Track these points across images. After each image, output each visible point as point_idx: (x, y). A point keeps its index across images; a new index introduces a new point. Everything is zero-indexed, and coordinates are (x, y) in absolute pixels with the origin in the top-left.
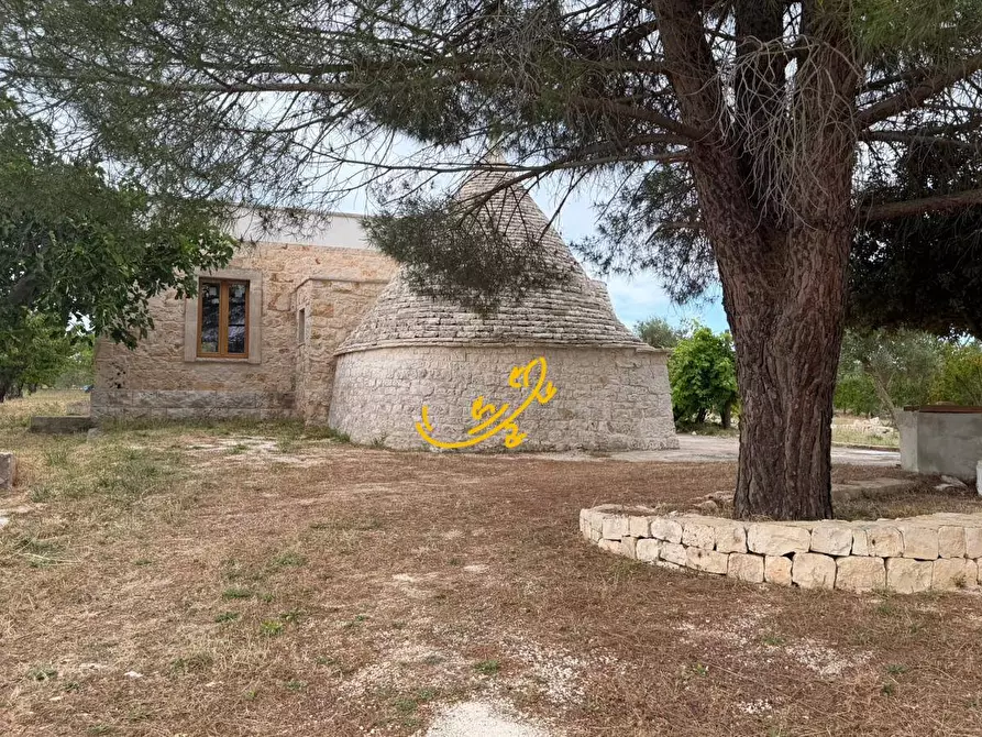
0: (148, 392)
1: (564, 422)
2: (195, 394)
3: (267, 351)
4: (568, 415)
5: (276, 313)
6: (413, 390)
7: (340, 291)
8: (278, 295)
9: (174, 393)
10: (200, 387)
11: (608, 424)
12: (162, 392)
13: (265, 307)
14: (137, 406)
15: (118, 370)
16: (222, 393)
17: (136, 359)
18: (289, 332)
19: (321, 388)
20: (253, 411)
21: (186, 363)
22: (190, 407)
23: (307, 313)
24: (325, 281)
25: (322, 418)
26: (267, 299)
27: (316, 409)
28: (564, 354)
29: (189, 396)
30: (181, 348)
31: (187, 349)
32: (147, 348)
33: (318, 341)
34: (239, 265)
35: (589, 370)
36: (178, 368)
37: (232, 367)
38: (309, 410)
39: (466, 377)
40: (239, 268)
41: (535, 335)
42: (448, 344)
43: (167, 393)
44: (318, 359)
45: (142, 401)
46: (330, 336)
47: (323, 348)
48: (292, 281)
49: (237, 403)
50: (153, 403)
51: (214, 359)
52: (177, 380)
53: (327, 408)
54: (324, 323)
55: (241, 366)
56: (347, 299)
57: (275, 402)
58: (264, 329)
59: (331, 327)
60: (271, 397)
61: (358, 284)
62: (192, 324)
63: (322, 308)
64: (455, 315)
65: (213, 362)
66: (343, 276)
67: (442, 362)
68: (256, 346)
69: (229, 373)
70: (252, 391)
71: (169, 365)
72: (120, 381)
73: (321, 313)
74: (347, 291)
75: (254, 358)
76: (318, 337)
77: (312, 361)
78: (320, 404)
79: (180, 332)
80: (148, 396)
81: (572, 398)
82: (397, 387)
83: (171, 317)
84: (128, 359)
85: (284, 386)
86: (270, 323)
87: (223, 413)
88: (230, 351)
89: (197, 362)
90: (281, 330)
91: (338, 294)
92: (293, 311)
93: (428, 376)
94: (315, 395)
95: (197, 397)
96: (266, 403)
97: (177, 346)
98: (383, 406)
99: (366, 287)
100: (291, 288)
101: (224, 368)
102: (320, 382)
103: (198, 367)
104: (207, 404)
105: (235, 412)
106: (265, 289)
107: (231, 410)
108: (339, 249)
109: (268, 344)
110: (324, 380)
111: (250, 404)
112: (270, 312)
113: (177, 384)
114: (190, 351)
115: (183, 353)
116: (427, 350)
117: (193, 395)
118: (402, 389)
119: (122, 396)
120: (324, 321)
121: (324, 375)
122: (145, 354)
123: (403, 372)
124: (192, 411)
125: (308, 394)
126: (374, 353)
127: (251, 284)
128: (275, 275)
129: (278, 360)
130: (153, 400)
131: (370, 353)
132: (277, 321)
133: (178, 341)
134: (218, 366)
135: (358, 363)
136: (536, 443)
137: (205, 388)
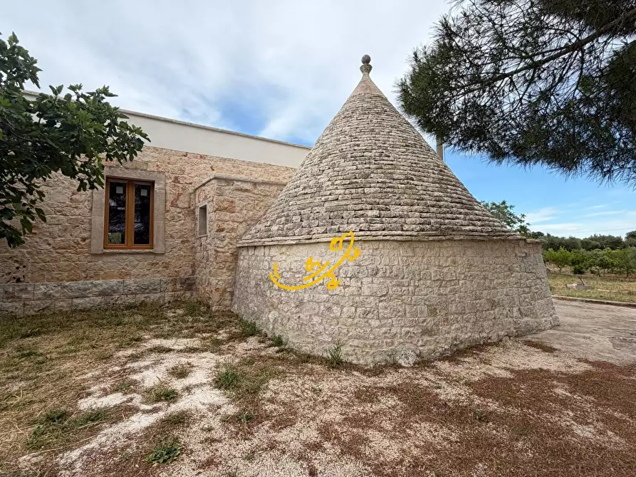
0: (52, 284)
1: (492, 312)
2: (102, 284)
3: (170, 242)
4: (494, 304)
5: (178, 210)
6: (366, 291)
7: (241, 190)
8: (179, 195)
9: (81, 284)
10: (106, 276)
11: (519, 309)
12: (67, 284)
13: (169, 204)
14: (39, 299)
15: (17, 265)
16: (130, 281)
17: (39, 253)
18: (189, 225)
19: (225, 276)
20: (158, 295)
21: (94, 255)
22: (97, 296)
23: (209, 209)
24: (229, 181)
25: (227, 302)
26: (170, 198)
27: (222, 295)
28: (484, 246)
29: (95, 286)
30: (87, 241)
31: (94, 242)
32: (51, 241)
33: (223, 234)
34: (145, 167)
35: (500, 260)
36: (84, 260)
37: (139, 257)
38: (216, 297)
39: (416, 273)
40: (145, 170)
41: (464, 228)
42: (399, 238)
43: (73, 284)
44: (223, 250)
45: (45, 294)
46: (233, 230)
47: (227, 240)
48: (191, 183)
49: (143, 290)
50: (57, 295)
51: (121, 251)
52: (84, 272)
53: (232, 294)
54: (227, 218)
55: (146, 256)
56: (247, 197)
57: (178, 286)
58: (167, 223)
59: (233, 221)
60: (174, 281)
61: (255, 184)
62: (100, 220)
63: (226, 204)
64: (392, 208)
65: (121, 253)
66: (243, 177)
67: (392, 258)
68: (160, 238)
69: (137, 262)
70: (158, 277)
71: (75, 257)
72: (19, 275)
73: (225, 209)
74: (246, 190)
75: (159, 248)
76: (222, 230)
77: (217, 251)
78: (225, 291)
79: (87, 225)
80: (52, 288)
81: (494, 288)
82: (345, 287)
83: (77, 212)
84: (28, 253)
85: (185, 272)
86: (173, 218)
87: (130, 300)
88: (136, 242)
89: (105, 254)
90: (182, 224)
91: (239, 193)
92: (192, 208)
93: (380, 274)
94: (220, 282)
95: (105, 286)
96: (170, 287)
97: (84, 240)
98: (329, 309)
99: (262, 187)
100: (191, 190)
101: (131, 258)
102: (224, 270)
103: (105, 259)
104: (115, 292)
105: (141, 297)
106: (168, 188)
107: (138, 296)
108: (229, 160)
109: (171, 237)
110: (228, 269)
111: (156, 289)
112: (172, 209)
113: (84, 275)
114: (98, 244)
115: (89, 245)
116: (375, 245)
117: (101, 285)
118: (351, 289)
119: (21, 290)
120: (227, 216)
121: (228, 264)
122: (48, 247)
123: (351, 270)
124: (99, 299)
125: (214, 281)
126: (307, 247)
127: (156, 185)
128: (176, 178)
129: (180, 249)
130: (57, 292)
131: (301, 248)
132: (179, 217)
133: (85, 235)
134: (124, 257)
135: (278, 257)
136: (477, 336)
137: (113, 277)
